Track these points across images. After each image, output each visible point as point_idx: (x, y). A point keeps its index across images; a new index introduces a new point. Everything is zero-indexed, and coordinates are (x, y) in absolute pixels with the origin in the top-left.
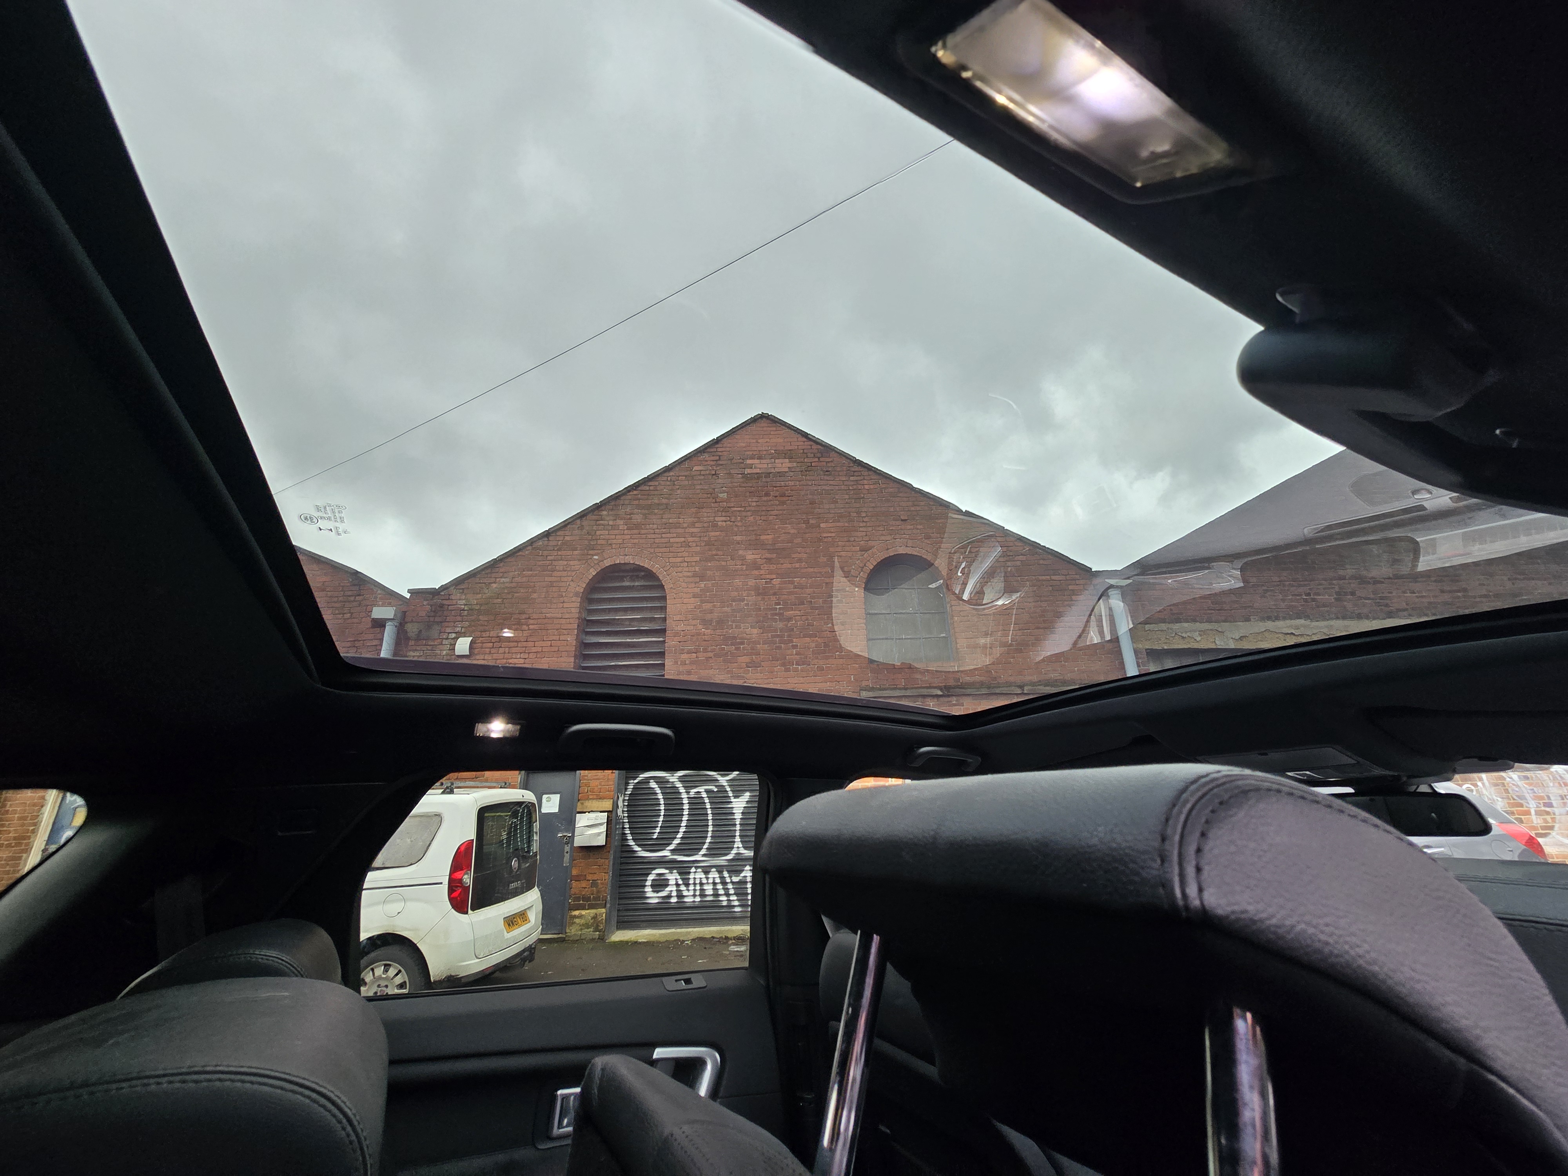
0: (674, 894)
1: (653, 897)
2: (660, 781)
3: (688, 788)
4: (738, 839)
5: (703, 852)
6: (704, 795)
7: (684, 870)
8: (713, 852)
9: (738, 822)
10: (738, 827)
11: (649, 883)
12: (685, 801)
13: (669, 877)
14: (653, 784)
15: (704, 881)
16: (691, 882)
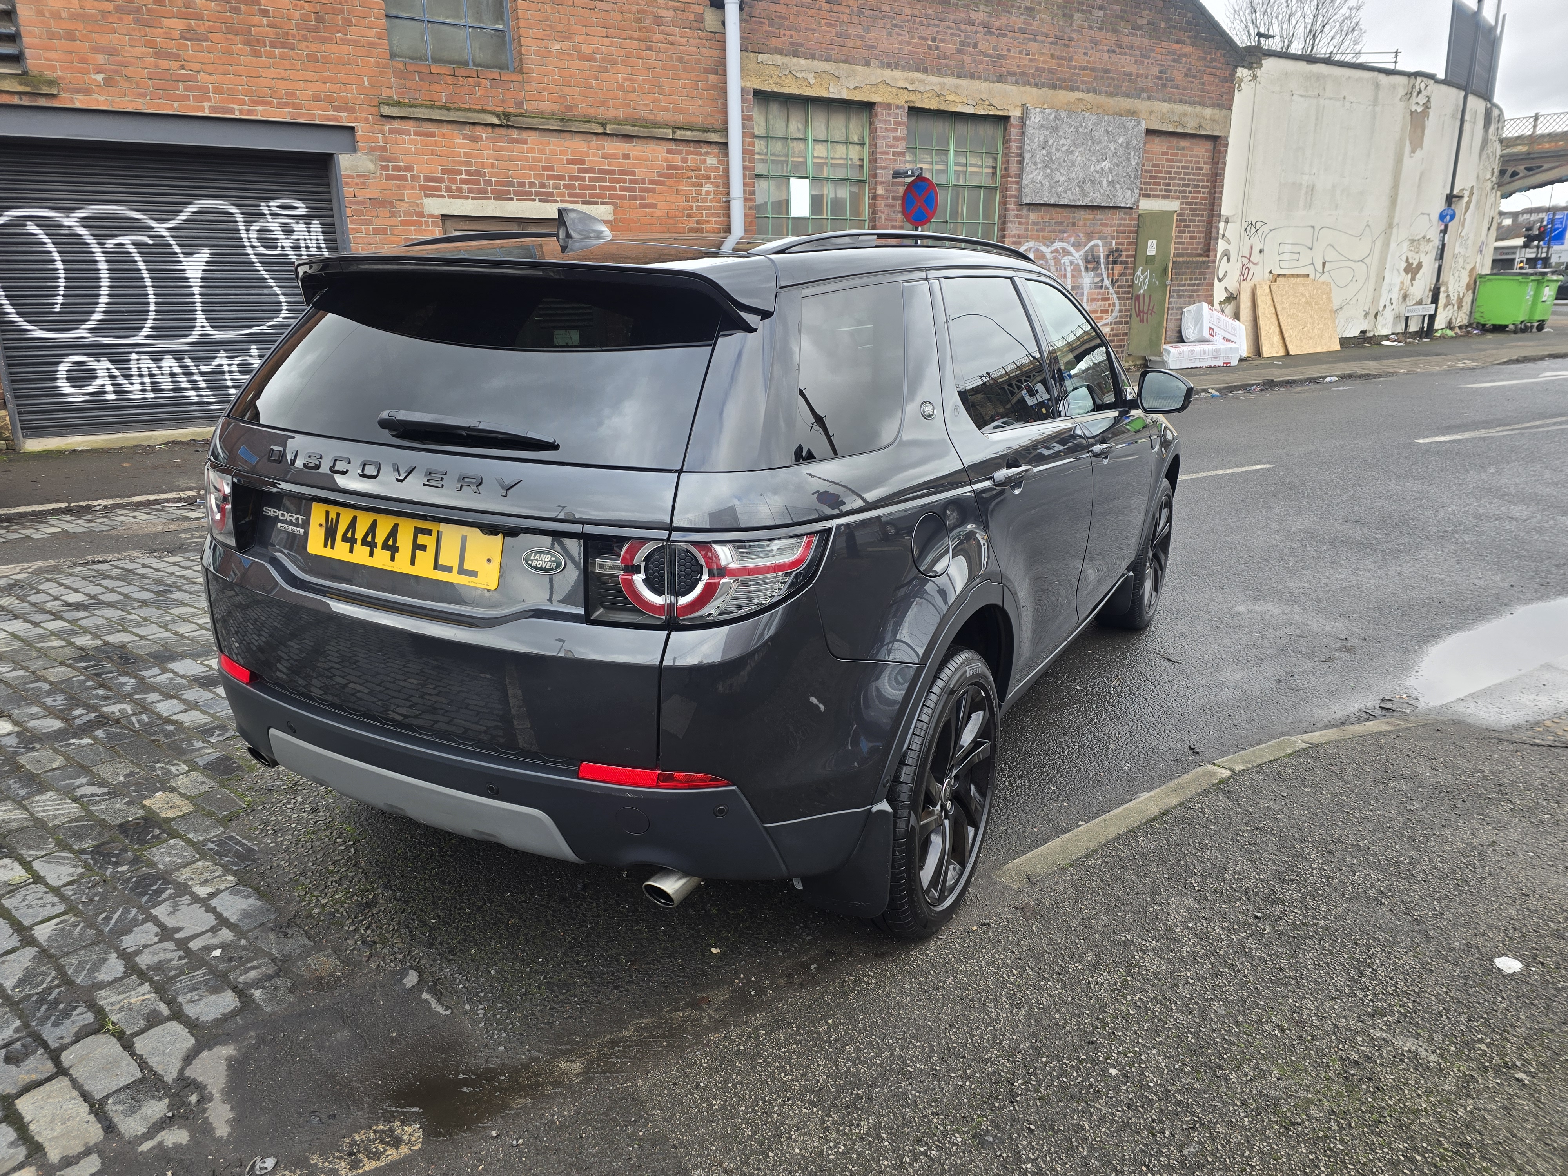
0: (109, 388)
1: (75, 395)
2: (42, 222)
3: (100, 238)
4: (200, 315)
5: (146, 332)
6: (132, 249)
7: (119, 358)
8: (161, 332)
9: (196, 290)
10: (198, 299)
11: (62, 374)
12: (100, 257)
13: (94, 365)
14: (32, 228)
15: (156, 371)
16: (134, 372)
